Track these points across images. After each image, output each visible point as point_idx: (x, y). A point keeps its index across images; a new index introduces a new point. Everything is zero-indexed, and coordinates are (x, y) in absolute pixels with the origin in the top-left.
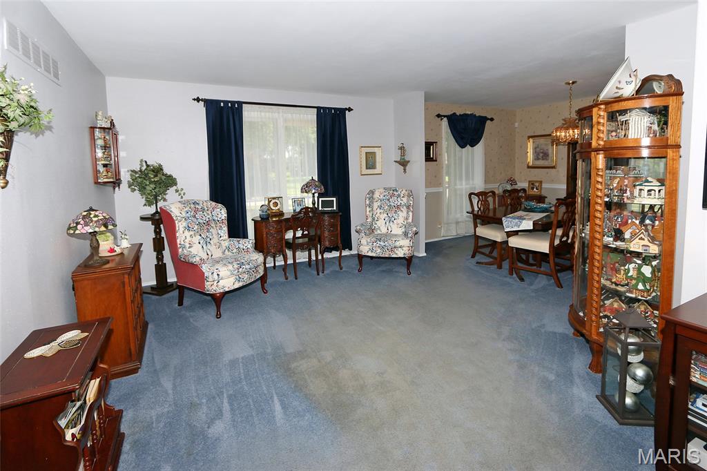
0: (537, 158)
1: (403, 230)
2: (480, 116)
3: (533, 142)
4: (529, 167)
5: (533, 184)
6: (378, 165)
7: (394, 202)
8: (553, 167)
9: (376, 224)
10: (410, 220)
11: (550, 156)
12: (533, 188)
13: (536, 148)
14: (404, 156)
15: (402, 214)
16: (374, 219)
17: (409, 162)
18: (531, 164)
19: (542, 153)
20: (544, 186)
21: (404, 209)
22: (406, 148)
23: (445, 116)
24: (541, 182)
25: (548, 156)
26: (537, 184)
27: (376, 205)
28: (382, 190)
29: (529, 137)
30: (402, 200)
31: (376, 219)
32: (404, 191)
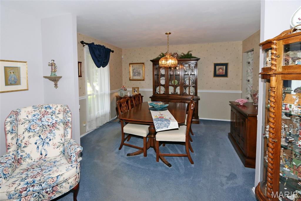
0: (134, 75)
1: (61, 149)
2: (107, 48)
3: (132, 67)
4: (130, 80)
5: (134, 89)
6: (23, 81)
7: (47, 120)
8: (143, 80)
9: (23, 151)
10: (69, 136)
11: (141, 74)
12: (135, 92)
13: (133, 70)
14: (55, 72)
15: (59, 132)
16: (19, 146)
17: (60, 77)
18: (131, 79)
19: (137, 72)
20: (140, 89)
21: (61, 127)
22: (57, 65)
23: (87, 44)
24: (138, 88)
25: (140, 74)
26: (136, 89)
27: (21, 129)
28: (30, 109)
29: (130, 64)
30: (58, 117)
31: (23, 145)
32: (59, 107)
